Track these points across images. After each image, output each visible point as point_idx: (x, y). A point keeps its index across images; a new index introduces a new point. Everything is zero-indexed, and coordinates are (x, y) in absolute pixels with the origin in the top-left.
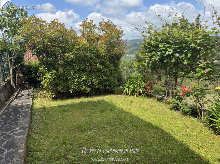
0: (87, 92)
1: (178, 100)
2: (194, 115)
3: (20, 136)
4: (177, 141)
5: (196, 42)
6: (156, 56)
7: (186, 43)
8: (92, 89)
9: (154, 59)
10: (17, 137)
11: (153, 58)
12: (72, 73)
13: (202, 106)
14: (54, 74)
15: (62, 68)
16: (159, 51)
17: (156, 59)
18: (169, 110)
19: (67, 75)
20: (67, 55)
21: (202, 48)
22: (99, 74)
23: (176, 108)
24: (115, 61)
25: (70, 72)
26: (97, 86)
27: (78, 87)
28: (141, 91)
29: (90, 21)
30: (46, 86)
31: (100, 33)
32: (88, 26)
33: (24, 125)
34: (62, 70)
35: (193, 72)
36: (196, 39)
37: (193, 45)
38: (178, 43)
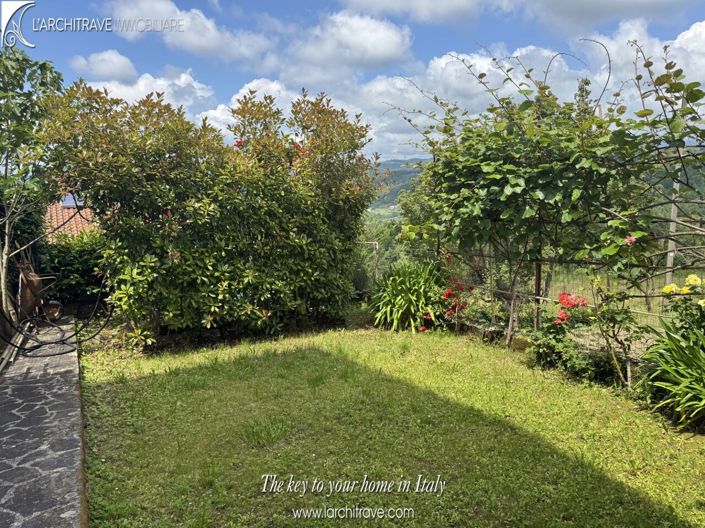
0: (259, 323)
1: (551, 333)
2: (601, 380)
3: (60, 469)
4: (564, 457)
5: (595, 153)
6: (472, 201)
7: (564, 158)
8: (274, 314)
9: (468, 210)
10: (47, 472)
11: (463, 210)
12: (209, 263)
13: (624, 350)
14: (151, 268)
15: (176, 247)
16: (482, 187)
17: (472, 211)
18: (523, 367)
19: (194, 272)
20: (193, 204)
21: (613, 172)
22: (296, 265)
23: (546, 359)
24: (347, 220)
25: (202, 260)
26: (291, 305)
27: (231, 309)
28: (432, 315)
29: (263, 100)
30: (125, 307)
31: (297, 135)
32: (255, 113)
33: (66, 434)
34: (179, 254)
35: (590, 244)
36: (592, 146)
37: (585, 163)
38: (540, 160)
